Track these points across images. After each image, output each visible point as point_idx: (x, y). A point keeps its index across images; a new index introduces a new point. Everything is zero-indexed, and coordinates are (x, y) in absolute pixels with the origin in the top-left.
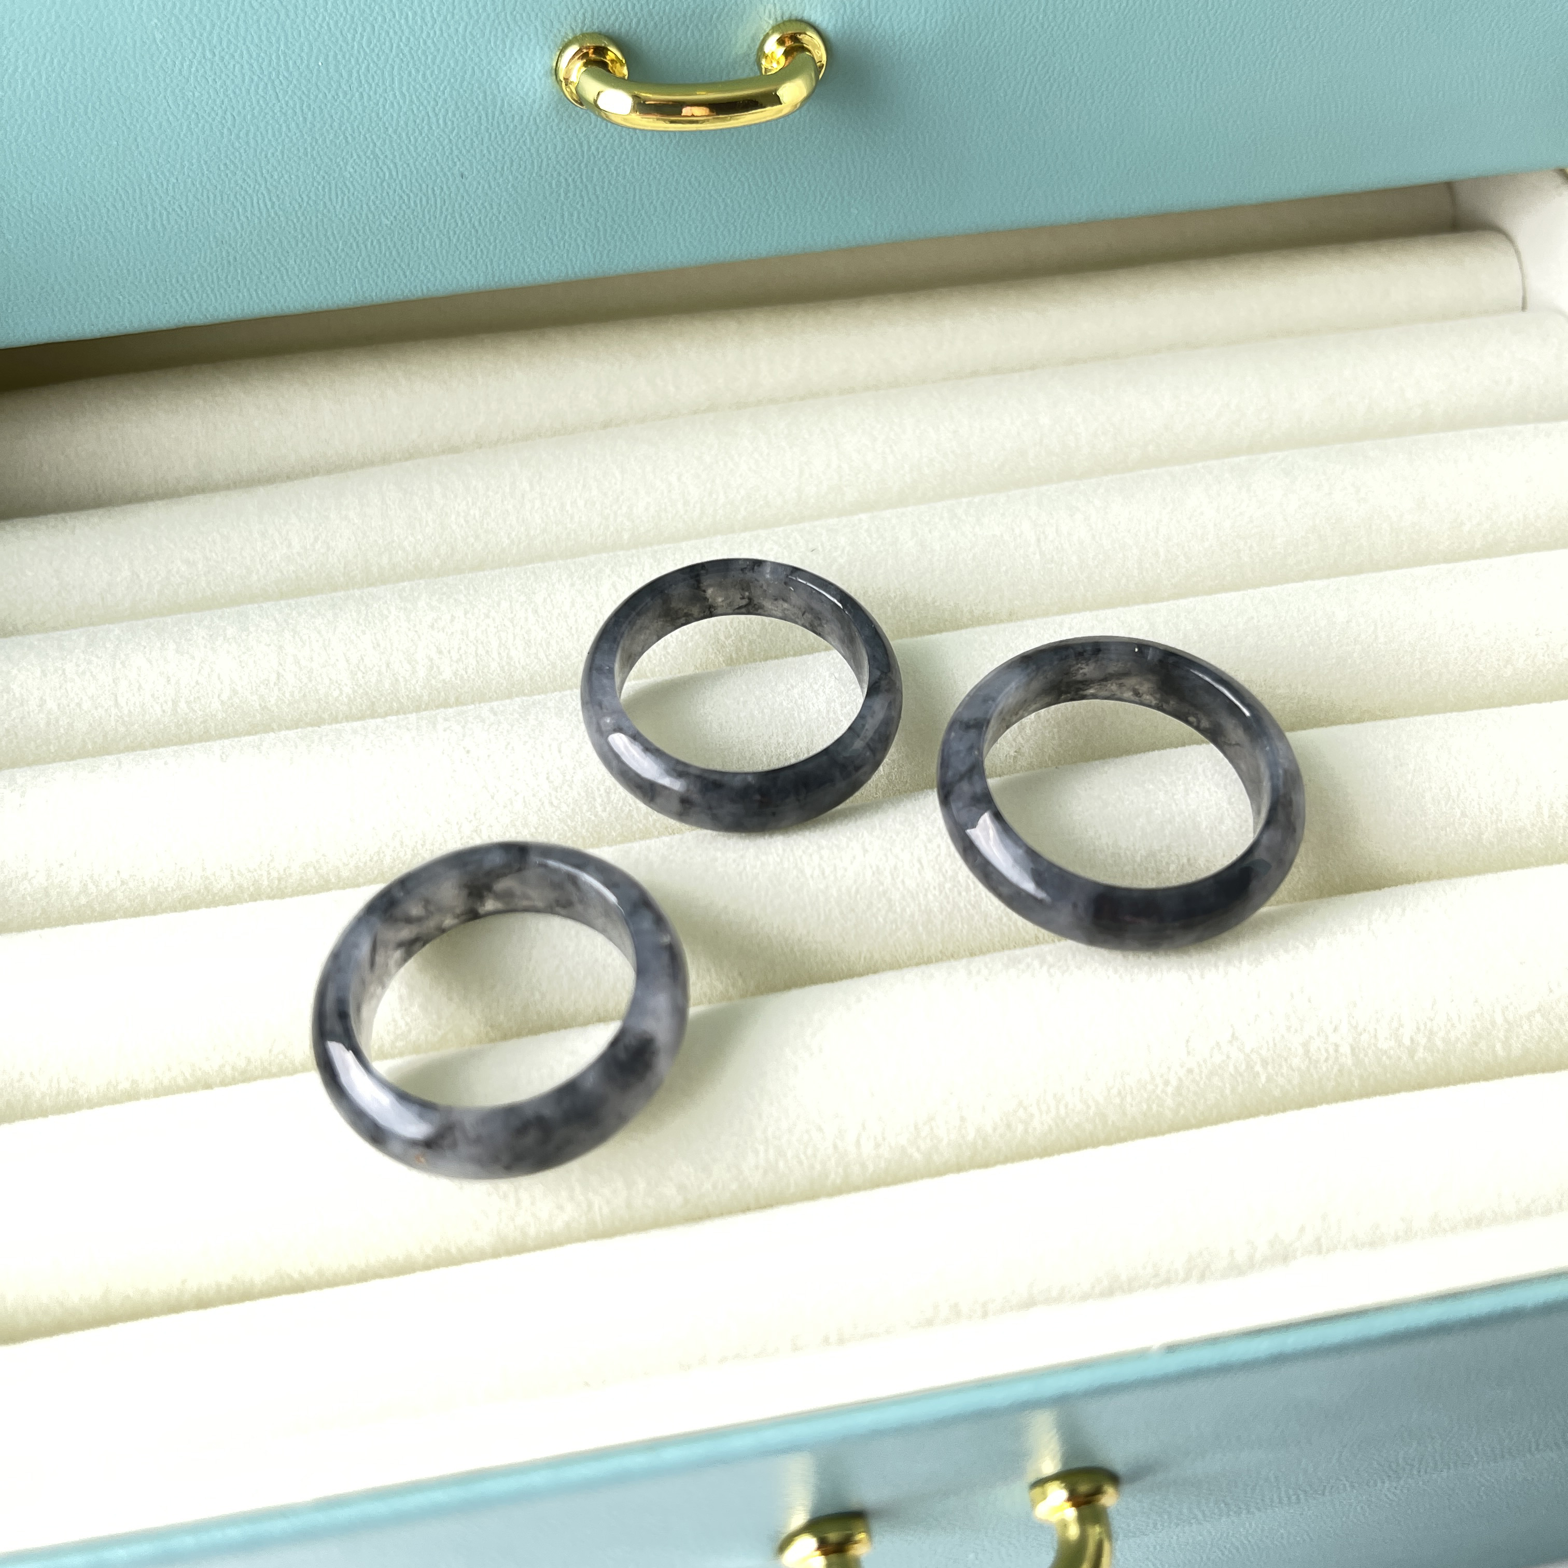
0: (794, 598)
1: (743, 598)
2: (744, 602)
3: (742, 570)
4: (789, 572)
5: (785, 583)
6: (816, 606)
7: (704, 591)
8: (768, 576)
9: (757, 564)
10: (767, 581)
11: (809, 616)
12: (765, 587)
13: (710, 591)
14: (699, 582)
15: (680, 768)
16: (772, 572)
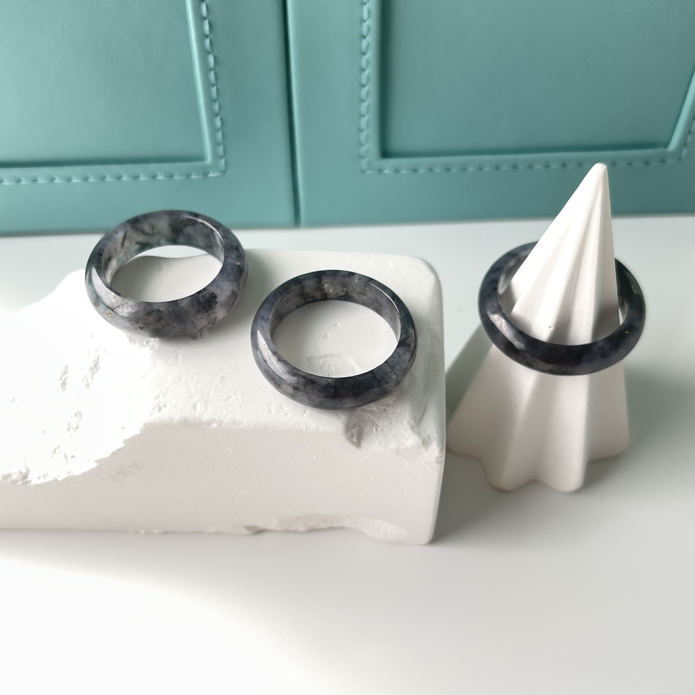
0: (369, 294)
1: (343, 291)
2: (344, 294)
3: (344, 276)
4: (367, 280)
5: (365, 286)
6: (379, 299)
7: (323, 285)
8: (356, 281)
9: (351, 274)
10: (356, 283)
11: (375, 304)
12: (354, 287)
13: (326, 286)
14: (320, 280)
15: (295, 371)
16: (359, 279)
